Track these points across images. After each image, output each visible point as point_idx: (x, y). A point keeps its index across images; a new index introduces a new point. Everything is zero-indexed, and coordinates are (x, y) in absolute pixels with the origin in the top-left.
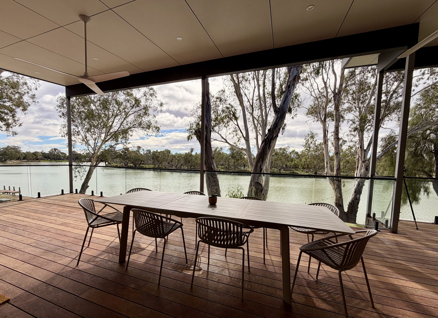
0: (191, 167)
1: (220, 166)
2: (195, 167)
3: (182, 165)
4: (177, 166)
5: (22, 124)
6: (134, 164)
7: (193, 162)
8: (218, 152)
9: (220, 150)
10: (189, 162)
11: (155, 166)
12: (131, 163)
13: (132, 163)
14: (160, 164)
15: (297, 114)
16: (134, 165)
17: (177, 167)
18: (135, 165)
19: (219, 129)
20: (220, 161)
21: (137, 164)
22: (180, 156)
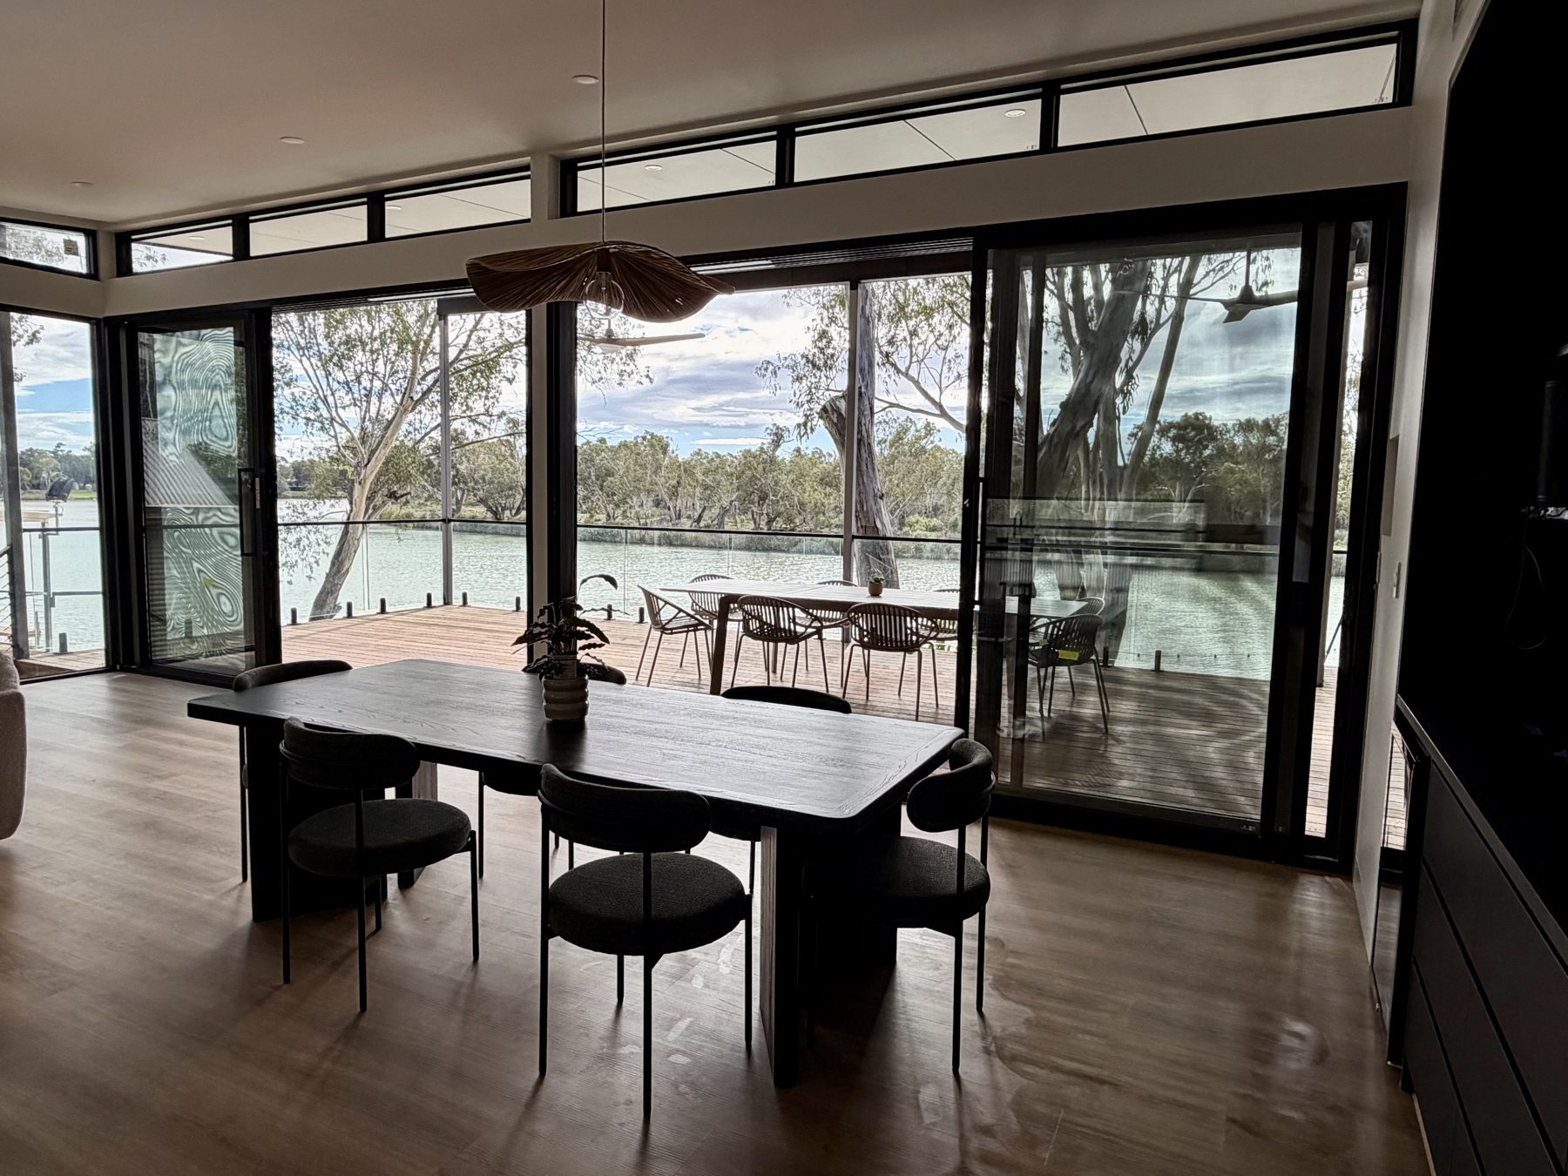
0: (769, 522)
1: (923, 520)
2: (792, 522)
3: (725, 511)
4: (700, 517)
5: (38, 335)
6: (490, 509)
7: (782, 498)
8: (912, 445)
9: (923, 433)
10: (763, 498)
11: (592, 516)
12: (472, 505)
13: (482, 501)
14: (617, 506)
15: (1272, 282)
16: (492, 512)
17: (702, 524)
18: (495, 513)
19: (911, 357)
20: (922, 493)
21: (504, 509)
22: (716, 465)
